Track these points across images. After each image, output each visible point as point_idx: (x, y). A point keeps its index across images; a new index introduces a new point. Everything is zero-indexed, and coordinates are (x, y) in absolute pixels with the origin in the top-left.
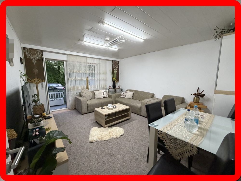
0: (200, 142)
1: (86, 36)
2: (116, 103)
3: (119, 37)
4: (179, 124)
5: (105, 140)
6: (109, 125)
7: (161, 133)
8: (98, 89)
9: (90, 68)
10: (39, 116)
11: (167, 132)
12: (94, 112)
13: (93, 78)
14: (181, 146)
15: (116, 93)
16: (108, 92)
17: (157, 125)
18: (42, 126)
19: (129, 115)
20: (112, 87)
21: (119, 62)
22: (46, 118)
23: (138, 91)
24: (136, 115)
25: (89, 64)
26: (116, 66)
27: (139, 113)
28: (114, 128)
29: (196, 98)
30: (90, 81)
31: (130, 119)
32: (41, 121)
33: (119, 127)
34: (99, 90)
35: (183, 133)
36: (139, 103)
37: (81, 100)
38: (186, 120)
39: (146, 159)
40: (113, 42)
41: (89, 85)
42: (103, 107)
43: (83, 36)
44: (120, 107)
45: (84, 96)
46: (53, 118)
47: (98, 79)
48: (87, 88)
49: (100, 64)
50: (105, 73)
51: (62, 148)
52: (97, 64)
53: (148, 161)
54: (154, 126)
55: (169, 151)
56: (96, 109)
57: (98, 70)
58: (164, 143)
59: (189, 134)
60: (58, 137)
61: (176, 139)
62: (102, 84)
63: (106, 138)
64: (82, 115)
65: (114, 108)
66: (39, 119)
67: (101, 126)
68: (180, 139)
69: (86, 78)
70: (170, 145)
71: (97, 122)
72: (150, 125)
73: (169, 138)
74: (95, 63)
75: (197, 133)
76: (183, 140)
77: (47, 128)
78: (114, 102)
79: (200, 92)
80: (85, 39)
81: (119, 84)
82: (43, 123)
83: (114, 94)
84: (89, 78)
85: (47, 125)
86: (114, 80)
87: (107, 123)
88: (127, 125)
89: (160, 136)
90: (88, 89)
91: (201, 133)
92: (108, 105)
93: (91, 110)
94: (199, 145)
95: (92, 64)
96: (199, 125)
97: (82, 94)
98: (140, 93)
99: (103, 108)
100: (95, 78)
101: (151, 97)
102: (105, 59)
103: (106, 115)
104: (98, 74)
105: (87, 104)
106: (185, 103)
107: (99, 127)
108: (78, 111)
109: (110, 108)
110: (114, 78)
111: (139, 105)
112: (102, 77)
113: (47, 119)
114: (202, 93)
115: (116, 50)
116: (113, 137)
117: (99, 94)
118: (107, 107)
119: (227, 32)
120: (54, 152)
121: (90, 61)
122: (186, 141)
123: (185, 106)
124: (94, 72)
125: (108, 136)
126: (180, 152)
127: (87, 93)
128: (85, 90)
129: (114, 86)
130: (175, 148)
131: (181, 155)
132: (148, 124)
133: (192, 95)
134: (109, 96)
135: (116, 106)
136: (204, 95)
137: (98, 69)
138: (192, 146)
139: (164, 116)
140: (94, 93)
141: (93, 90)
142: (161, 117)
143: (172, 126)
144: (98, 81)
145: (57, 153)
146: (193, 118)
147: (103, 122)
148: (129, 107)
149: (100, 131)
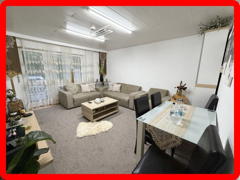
0: (184, 133)
1: (68, 23)
2: (104, 97)
3: (106, 27)
4: (165, 117)
5: (93, 134)
6: (97, 119)
7: (149, 126)
8: (84, 82)
9: (75, 60)
10: (16, 113)
11: (154, 126)
12: (81, 106)
13: (79, 70)
14: (166, 138)
15: (103, 86)
16: (96, 86)
17: (145, 119)
18: (21, 125)
19: (117, 108)
20: (99, 80)
21: (107, 54)
22: (25, 116)
23: (126, 84)
24: (124, 108)
25: (73, 56)
26: (103, 58)
27: (127, 106)
28: (102, 122)
29: (179, 91)
30: (76, 74)
31: (118, 112)
32: (19, 119)
33: (107, 121)
34: (86, 84)
35: (169, 126)
36: (127, 97)
37: (66, 94)
38: (172, 113)
39: (134, 151)
40: (99, 32)
41: (74, 78)
42: (90, 101)
43: (65, 23)
44: (108, 101)
45: (69, 90)
46: (34, 115)
47: (84, 72)
48: (73, 81)
49: (86, 55)
50: (92, 65)
51: (45, 149)
52: (83, 55)
53: (135, 152)
54: (142, 120)
55: (155, 143)
56: (83, 104)
57: (83, 63)
58: (151, 135)
59: (174, 126)
60: (39, 138)
61: (162, 131)
62: (89, 77)
63: (94, 133)
64: (68, 110)
65: (101, 102)
66: (16, 117)
67: (89, 121)
68: (166, 132)
69: (71, 70)
70: (157, 137)
71: (84, 117)
72: (138, 119)
73: (156, 131)
74: (81, 54)
75: (181, 125)
76: (168, 132)
77: (27, 127)
78: (101, 95)
79: (183, 86)
80: (68, 27)
81: (106, 77)
82: (21, 121)
83: (101, 87)
84: (74, 71)
85: (26, 123)
86: (101, 73)
87: (95, 117)
88: (116, 118)
89: (147, 129)
90: (74, 83)
91: (184, 124)
92: (96, 99)
93: (77, 105)
94: (183, 136)
95: (76, 55)
96: (183, 117)
97: (67, 88)
98: (128, 86)
99: (91, 103)
100: (81, 70)
101: (139, 91)
102: (92, 51)
103: (94, 110)
104: (84, 67)
105: (73, 99)
106: (169, 95)
107: (86, 122)
108: (63, 106)
109: (97, 102)
110: (101, 71)
111: (127, 98)
112: (89, 69)
113: (27, 116)
114: (185, 86)
115: (103, 41)
116: (102, 131)
117: (86, 88)
118: (94, 101)
119: (209, 28)
120: (35, 154)
121: (74, 52)
122: (171, 133)
123: (169, 99)
124: (79, 64)
125: (96, 131)
126: (165, 144)
127: (73, 87)
128: (70, 83)
129: (102, 80)
130: (161, 140)
131: (166, 146)
132: (137, 118)
133: (175, 88)
134: (97, 90)
135: (104, 100)
136: (186, 88)
137: (84, 61)
138: (177, 137)
139: (151, 110)
140: (80, 86)
141: (79, 84)
142: (148, 110)
143: (158, 119)
144: (84, 74)
145: (39, 155)
146: (178, 111)
147: (91, 117)
148: (117, 101)
149: (88, 126)
